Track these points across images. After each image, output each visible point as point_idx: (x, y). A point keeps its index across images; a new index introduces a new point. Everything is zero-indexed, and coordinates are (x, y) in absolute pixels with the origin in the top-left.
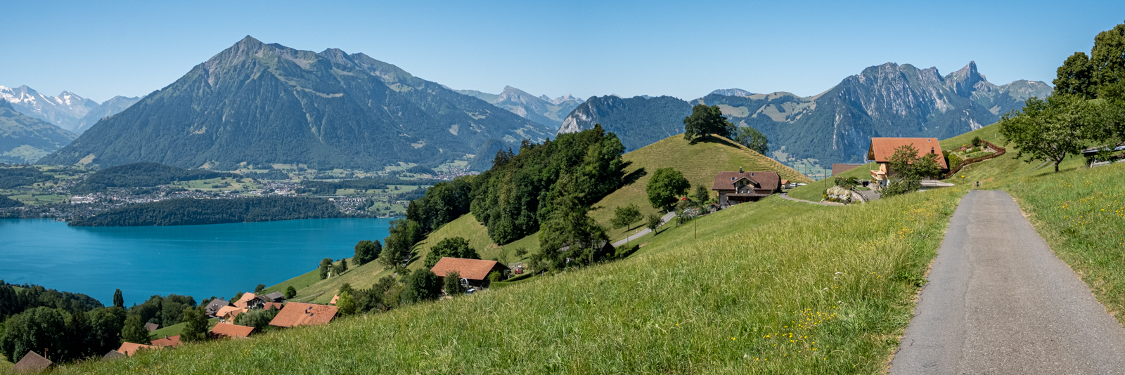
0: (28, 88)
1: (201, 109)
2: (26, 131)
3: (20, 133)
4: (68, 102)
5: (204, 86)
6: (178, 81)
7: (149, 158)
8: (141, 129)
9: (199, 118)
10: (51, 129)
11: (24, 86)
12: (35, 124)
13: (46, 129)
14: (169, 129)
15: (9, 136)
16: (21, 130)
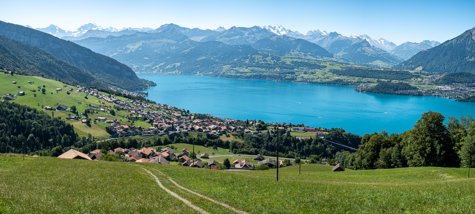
0: (367, 36)
1: (470, 50)
2: (377, 54)
3: (375, 54)
4: (383, 43)
5: (471, 40)
6: (458, 37)
7: (449, 70)
8: (444, 56)
9: (470, 54)
10: (387, 54)
11: (365, 35)
12: (380, 51)
13: (385, 54)
14: (457, 58)
15: (371, 55)
16: (375, 53)
